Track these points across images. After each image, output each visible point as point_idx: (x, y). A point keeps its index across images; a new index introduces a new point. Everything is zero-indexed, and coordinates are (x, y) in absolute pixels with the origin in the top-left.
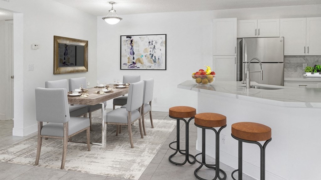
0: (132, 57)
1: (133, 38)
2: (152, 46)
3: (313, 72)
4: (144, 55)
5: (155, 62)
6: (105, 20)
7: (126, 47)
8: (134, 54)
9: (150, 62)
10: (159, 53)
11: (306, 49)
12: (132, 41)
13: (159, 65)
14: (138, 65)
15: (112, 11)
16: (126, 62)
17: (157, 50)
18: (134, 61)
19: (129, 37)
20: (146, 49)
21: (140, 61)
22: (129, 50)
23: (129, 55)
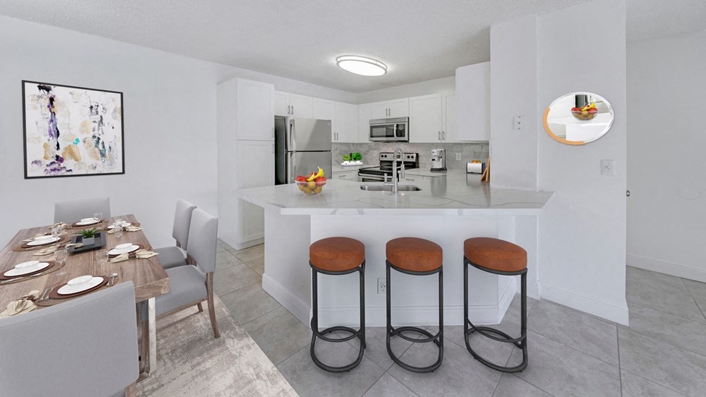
0: (53, 142)
1: (55, 91)
2: (97, 118)
3: (350, 160)
4: (80, 137)
5: (103, 155)
7: (38, 116)
8: (58, 135)
9: (94, 155)
10: (110, 134)
11: (336, 135)
12: (52, 100)
13: (112, 162)
14: (68, 163)
16: (40, 157)
17: (106, 128)
18: (60, 153)
19: (44, 87)
20: (84, 125)
21: (72, 154)
22: (46, 125)
23: (45, 138)
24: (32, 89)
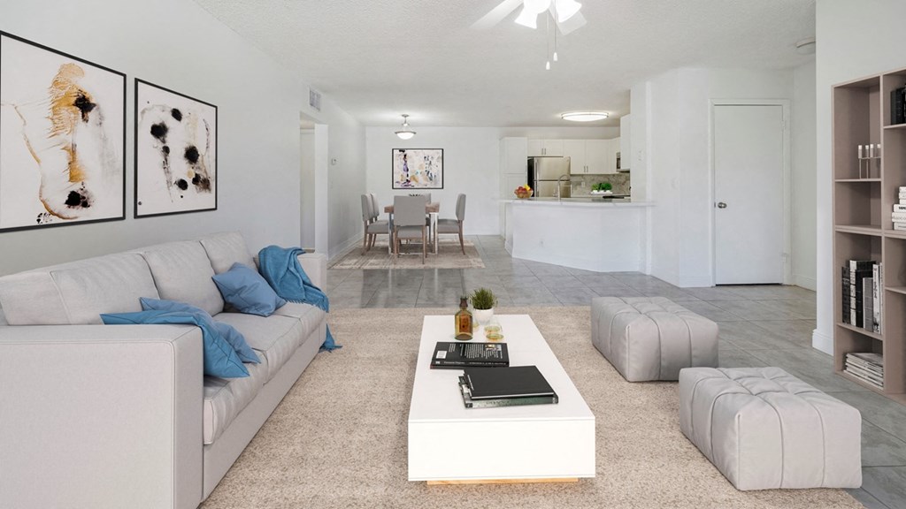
0: (405, 174)
1: (406, 152)
2: (428, 162)
3: (599, 190)
4: (419, 171)
5: (431, 179)
6: (399, 134)
7: (399, 162)
8: (408, 170)
9: (426, 179)
10: (436, 170)
11: (586, 168)
12: (405, 156)
13: (436, 183)
14: (413, 183)
15: (406, 125)
16: (399, 180)
17: (433, 167)
18: (408, 178)
19: (401, 151)
20: (421, 165)
21: (414, 179)
22: (402, 166)
23: (402, 172)
24: (396, 152)
